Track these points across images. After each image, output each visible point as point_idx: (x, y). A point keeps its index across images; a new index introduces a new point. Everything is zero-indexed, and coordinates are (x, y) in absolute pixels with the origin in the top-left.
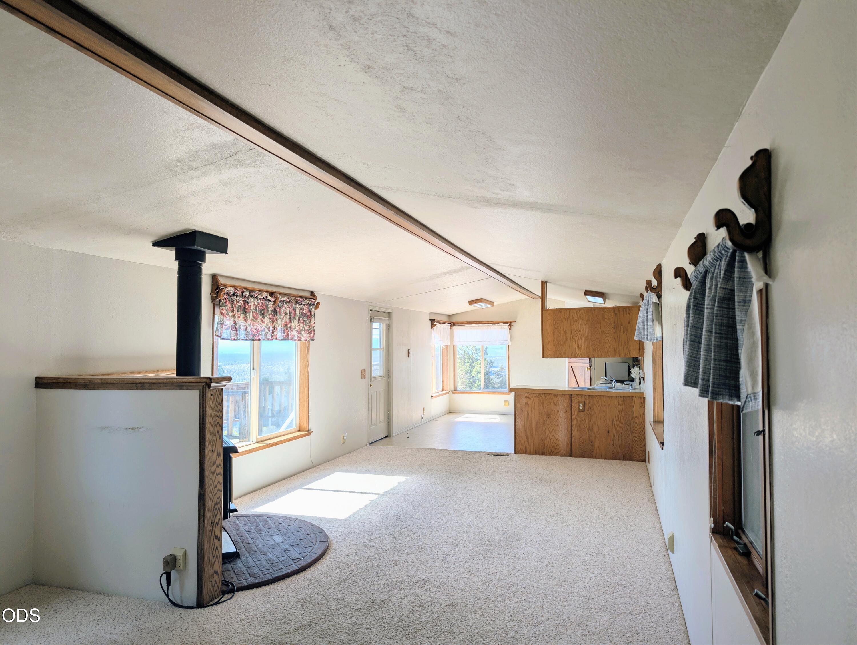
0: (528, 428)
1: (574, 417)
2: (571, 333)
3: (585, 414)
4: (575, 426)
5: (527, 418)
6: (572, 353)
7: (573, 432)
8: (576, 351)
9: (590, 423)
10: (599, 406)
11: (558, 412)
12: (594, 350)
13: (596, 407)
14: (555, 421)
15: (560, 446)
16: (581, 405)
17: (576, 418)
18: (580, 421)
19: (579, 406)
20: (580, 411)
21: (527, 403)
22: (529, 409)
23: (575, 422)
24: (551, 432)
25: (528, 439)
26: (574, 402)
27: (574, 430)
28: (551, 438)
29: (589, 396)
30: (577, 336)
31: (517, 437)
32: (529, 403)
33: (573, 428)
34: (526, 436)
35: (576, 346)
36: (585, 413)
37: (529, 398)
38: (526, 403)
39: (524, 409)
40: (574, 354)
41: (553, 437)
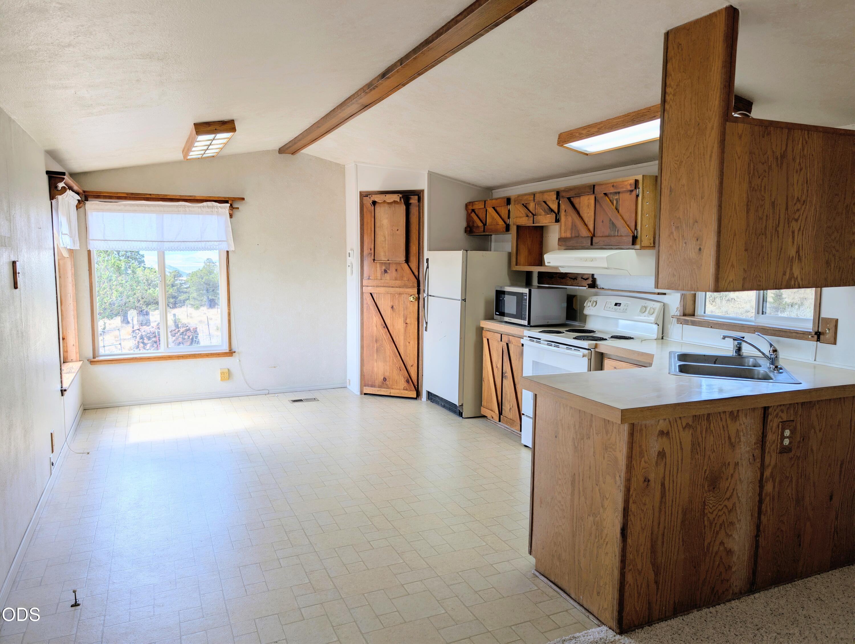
0: (660, 537)
1: (767, 473)
2: (787, 209)
3: (791, 459)
4: (768, 498)
5: (661, 502)
6: (784, 274)
7: (762, 517)
8: (791, 269)
9: (800, 480)
10: (820, 431)
11: (737, 464)
12: (828, 263)
13: (815, 432)
14: (728, 495)
15: (733, 570)
16: (787, 433)
17: (772, 475)
18: (781, 482)
19: (783, 438)
20: (785, 450)
21: (662, 454)
22: (667, 473)
23: (769, 487)
24: (717, 533)
25: (657, 574)
26: (771, 429)
27: (766, 511)
28: (717, 553)
29: (803, 404)
30: (797, 220)
31: (629, 578)
32: (667, 451)
33: (764, 507)
34: (653, 565)
35: (792, 252)
36: (791, 455)
37: (668, 433)
38: (659, 453)
39: (652, 476)
40: (787, 277)
41: (722, 548)
